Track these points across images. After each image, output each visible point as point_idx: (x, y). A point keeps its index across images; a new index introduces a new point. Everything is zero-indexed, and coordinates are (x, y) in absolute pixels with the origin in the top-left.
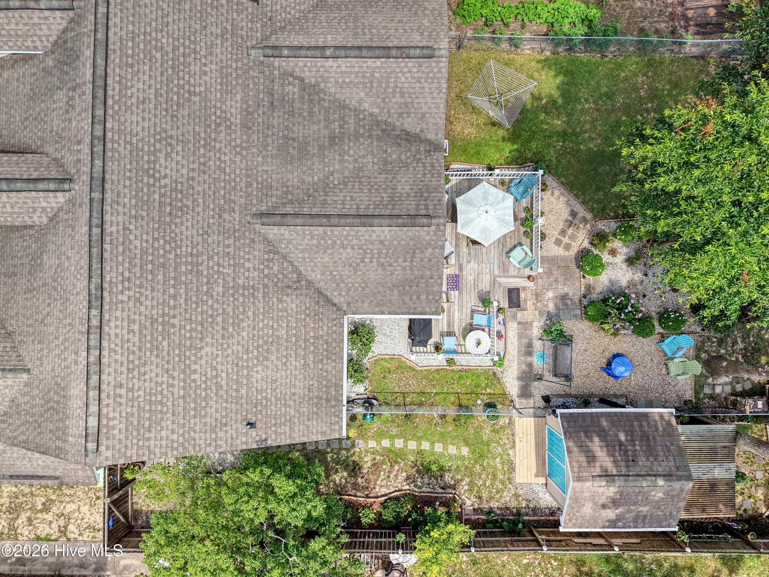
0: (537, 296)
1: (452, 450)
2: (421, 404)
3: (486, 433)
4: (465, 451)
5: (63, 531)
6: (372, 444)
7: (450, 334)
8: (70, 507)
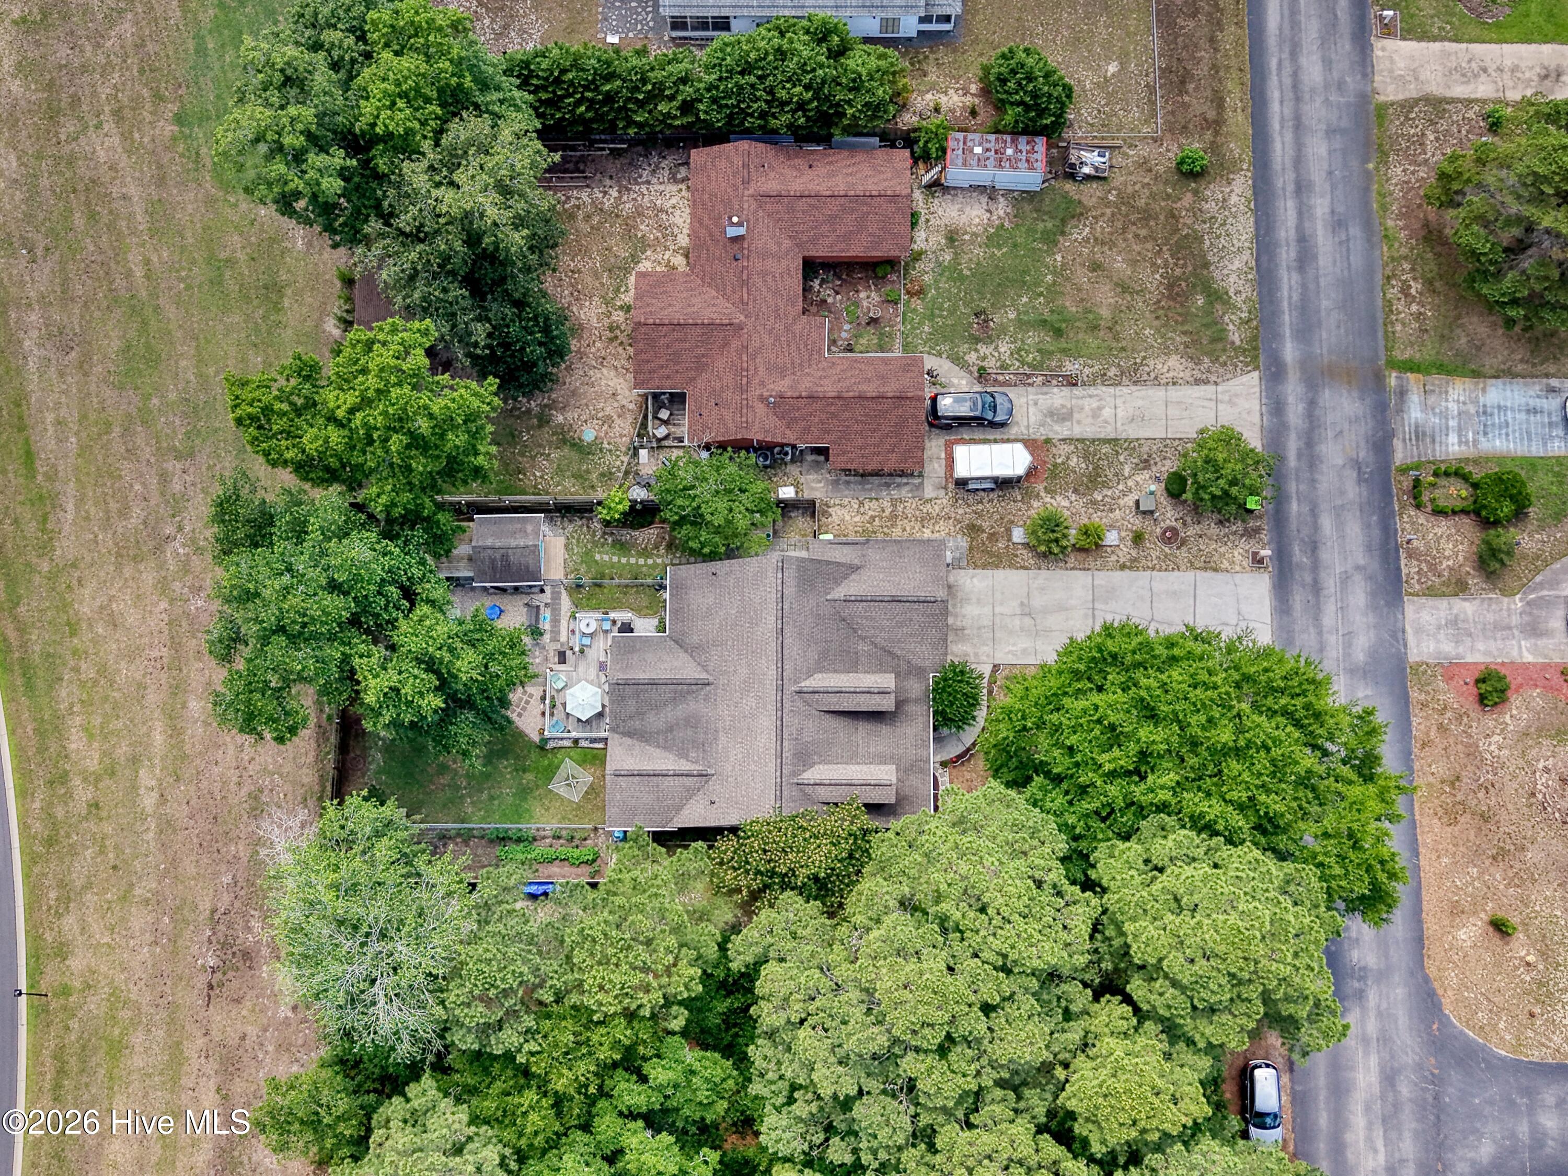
0: (546, 659)
1: (606, 558)
2: (627, 586)
3: (583, 568)
4: (598, 557)
5: (861, 504)
6: (659, 561)
7: (606, 632)
8: (857, 519)
